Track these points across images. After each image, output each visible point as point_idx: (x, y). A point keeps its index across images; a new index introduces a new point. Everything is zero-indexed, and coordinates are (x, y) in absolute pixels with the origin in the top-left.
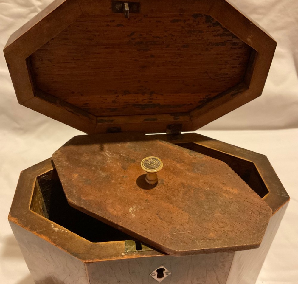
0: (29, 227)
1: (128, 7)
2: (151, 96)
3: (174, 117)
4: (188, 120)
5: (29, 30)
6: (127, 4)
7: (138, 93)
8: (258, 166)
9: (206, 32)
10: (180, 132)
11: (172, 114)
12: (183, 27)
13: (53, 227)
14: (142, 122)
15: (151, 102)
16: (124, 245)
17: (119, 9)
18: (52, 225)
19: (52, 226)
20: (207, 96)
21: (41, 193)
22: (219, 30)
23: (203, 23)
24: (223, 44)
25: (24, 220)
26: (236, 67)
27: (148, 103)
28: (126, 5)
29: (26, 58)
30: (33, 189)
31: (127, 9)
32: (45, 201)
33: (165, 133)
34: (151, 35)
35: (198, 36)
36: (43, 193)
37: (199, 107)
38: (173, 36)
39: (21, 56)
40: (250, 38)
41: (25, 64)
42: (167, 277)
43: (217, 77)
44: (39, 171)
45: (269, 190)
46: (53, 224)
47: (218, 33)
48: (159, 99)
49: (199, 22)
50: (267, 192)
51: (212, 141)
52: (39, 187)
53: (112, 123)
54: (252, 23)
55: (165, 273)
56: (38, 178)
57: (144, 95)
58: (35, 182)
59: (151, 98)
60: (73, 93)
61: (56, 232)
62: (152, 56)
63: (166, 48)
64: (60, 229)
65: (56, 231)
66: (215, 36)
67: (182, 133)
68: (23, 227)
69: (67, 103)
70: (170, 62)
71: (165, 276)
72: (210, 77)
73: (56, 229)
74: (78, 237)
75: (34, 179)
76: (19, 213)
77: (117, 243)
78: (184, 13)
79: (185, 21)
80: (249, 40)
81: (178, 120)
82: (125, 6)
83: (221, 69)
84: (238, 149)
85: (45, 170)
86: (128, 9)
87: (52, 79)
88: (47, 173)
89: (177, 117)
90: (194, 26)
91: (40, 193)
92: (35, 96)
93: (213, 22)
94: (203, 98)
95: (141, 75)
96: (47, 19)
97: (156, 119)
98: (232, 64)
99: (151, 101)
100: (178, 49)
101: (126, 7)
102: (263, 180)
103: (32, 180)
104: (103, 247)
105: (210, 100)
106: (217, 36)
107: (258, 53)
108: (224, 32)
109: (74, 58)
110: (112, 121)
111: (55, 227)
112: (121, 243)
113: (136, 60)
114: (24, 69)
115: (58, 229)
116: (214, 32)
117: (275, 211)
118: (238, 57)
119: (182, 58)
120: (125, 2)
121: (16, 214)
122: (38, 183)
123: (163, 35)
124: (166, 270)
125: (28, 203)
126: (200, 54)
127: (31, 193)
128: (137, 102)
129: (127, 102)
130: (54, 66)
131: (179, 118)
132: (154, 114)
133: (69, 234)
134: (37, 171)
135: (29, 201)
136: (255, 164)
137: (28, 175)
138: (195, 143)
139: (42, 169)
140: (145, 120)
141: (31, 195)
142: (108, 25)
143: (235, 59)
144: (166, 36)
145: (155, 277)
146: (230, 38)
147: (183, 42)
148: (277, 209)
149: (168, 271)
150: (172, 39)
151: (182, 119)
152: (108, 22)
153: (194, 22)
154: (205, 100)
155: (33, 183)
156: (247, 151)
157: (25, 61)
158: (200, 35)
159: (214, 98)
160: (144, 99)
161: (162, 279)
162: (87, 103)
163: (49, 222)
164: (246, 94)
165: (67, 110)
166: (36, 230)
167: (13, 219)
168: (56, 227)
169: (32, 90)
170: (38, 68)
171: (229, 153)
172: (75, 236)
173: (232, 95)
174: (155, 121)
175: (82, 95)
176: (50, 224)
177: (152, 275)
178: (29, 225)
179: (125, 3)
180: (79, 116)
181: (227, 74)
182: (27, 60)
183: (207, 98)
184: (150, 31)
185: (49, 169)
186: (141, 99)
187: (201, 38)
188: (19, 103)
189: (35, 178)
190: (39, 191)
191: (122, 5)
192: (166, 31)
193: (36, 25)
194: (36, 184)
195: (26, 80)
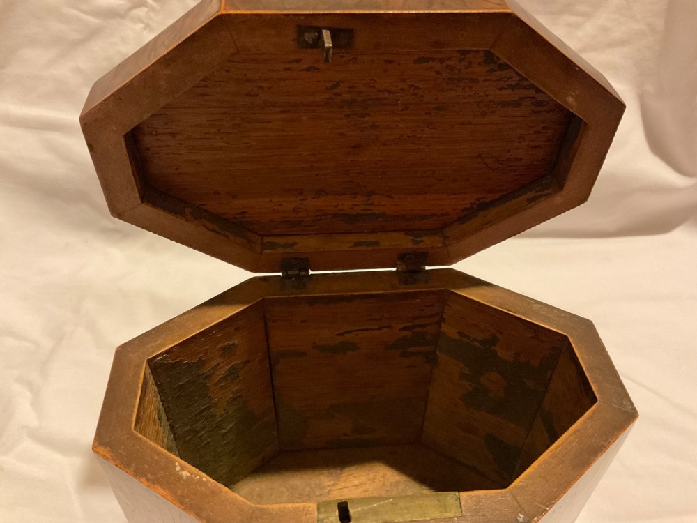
0: (132, 469)
1: (330, 40)
2: (369, 199)
3: (412, 238)
4: (440, 245)
5: (131, 81)
6: (328, 32)
7: (344, 194)
8: (576, 344)
9: (485, 81)
10: (422, 267)
11: (408, 232)
12: (438, 73)
13: (178, 468)
14: (351, 249)
15: (370, 210)
16: (316, 513)
17: (311, 42)
18: (177, 464)
19: (176, 467)
20: (478, 199)
21: (155, 388)
22: (510, 78)
23: (480, 64)
24: (517, 104)
25: (124, 453)
26: (539, 147)
27: (363, 212)
28: (326, 34)
29: (124, 134)
30: (140, 385)
31: (328, 43)
32: (162, 401)
33: (394, 269)
34: (374, 87)
35: (467, 89)
36: (158, 386)
37: (461, 220)
38: (417, 88)
39: (115, 129)
40: (572, 97)
41: (123, 144)
43: (500, 165)
44: (152, 347)
45: (597, 396)
46: (178, 462)
47: (507, 83)
48: (384, 205)
49: (470, 63)
50: (594, 400)
51: (486, 287)
52: (152, 376)
53: (292, 251)
54: (579, 68)
56: (149, 361)
57: (355, 198)
58: (144, 369)
59: (369, 202)
60: (217, 193)
61: (184, 480)
62: (374, 126)
63: (403, 110)
64: (191, 474)
65: (185, 478)
66: (501, 89)
67: (427, 268)
68: (121, 468)
69: (205, 211)
70: (409, 137)
72: (487, 166)
73: (185, 474)
74: (226, 492)
75: (143, 363)
76: (114, 438)
77: (302, 508)
78: (443, 50)
79: (441, 61)
80: (570, 100)
81: (421, 245)
82: (323, 37)
83: (509, 151)
84: (536, 306)
85: (163, 345)
86: (331, 45)
87: (177, 169)
88: (167, 352)
89: (420, 239)
90: (460, 70)
91: (153, 388)
92: (142, 202)
93: (499, 62)
94: (471, 203)
95: (352, 161)
96: (166, 61)
97: (377, 243)
98: (532, 141)
99: (368, 207)
100: (426, 114)
101: (326, 41)
102: (587, 375)
103: (138, 366)
104: (275, 514)
105: (484, 206)
106: (506, 89)
107: (586, 124)
108: (520, 81)
109: (219, 130)
110: (292, 245)
111: (182, 469)
112: (309, 507)
113: (342, 134)
114: (121, 153)
115: (189, 474)
116: (499, 80)
117: (610, 442)
118: (543, 128)
119: (433, 131)
120: (324, 28)
121: (107, 440)
122: (149, 371)
123: (397, 87)
125: (131, 416)
126: (470, 123)
127: (136, 396)
128: (341, 210)
129: (322, 210)
130: (181, 144)
131: (422, 241)
132: (373, 232)
133: (210, 485)
134: (148, 346)
135: (133, 411)
136: (570, 339)
137: (131, 355)
138: (453, 291)
139: (158, 342)
140: (357, 244)
141: (136, 399)
142: (288, 69)
143: (540, 132)
144: (402, 89)
146: (532, 93)
147: (437, 99)
148: (614, 439)
150: (414, 94)
151: (428, 242)
152: (288, 62)
153: (459, 62)
154: (475, 206)
155: (140, 373)
156: (555, 311)
157: (123, 139)
158: (471, 88)
159: (493, 203)
160: (355, 205)
162: (244, 212)
163: (171, 458)
164: (558, 199)
165: (204, 226)
166: (146, 476)
167: (101, 450)
168: (186, 470)
169: (137, 191)
170: (148, 149)
171: (519, 313)
172: (221, 491)
173: (530, 201)
174: (376, 247)
175: (234, 197)
176: (173, 462)
178: (133, 465)
179: (324, 31)
180: (228, 237)
181: (521, 159)
182: (127, 137)
183: (478, 202)
184: (372, 80)
185: (169, 344)
186: (347, 204)
187: (472, 93)
188: (112, 215)
189: (143, 361)
190: (152, 384)
191: (317, 34)
192: (403, 80)
193: (144, 71)
194: (145, 374)
195: (125, 173)
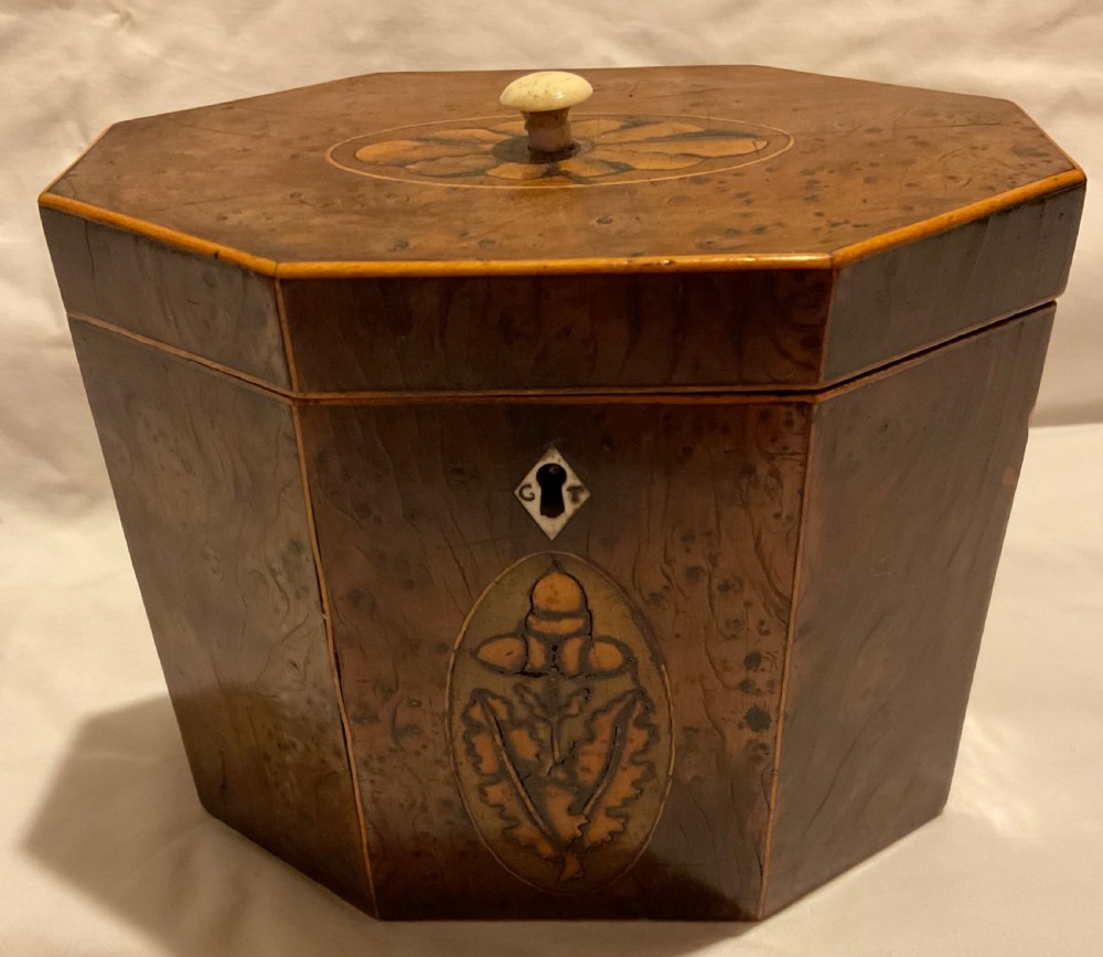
42: (577, 513)
55: (569, 489)
71: (569, 508)
124: (572, 480)
145: (534, 507)
149: (577, 482)
161: (560, 522)
177: (521, 492)
